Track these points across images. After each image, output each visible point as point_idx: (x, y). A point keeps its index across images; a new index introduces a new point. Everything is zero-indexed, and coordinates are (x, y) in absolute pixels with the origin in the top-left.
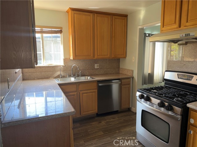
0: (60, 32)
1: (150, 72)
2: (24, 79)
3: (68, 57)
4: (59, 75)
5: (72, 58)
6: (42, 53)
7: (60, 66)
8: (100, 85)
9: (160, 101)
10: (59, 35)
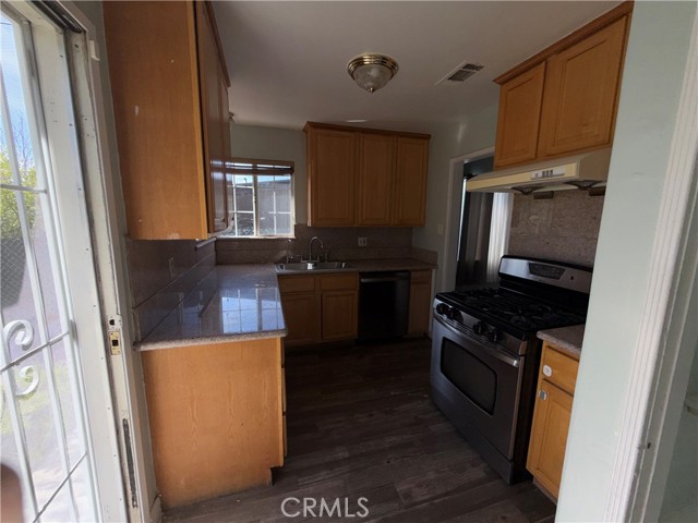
0: (290, 171)
1: (477, 258)
2: (219, 263)
3: (302, 222)
4: (285, 258)
5: (309, 224)
6: (254, 212)
7: (287, 239)
8: (363, 280)
9: (477, 320)
10: (287, 178)
